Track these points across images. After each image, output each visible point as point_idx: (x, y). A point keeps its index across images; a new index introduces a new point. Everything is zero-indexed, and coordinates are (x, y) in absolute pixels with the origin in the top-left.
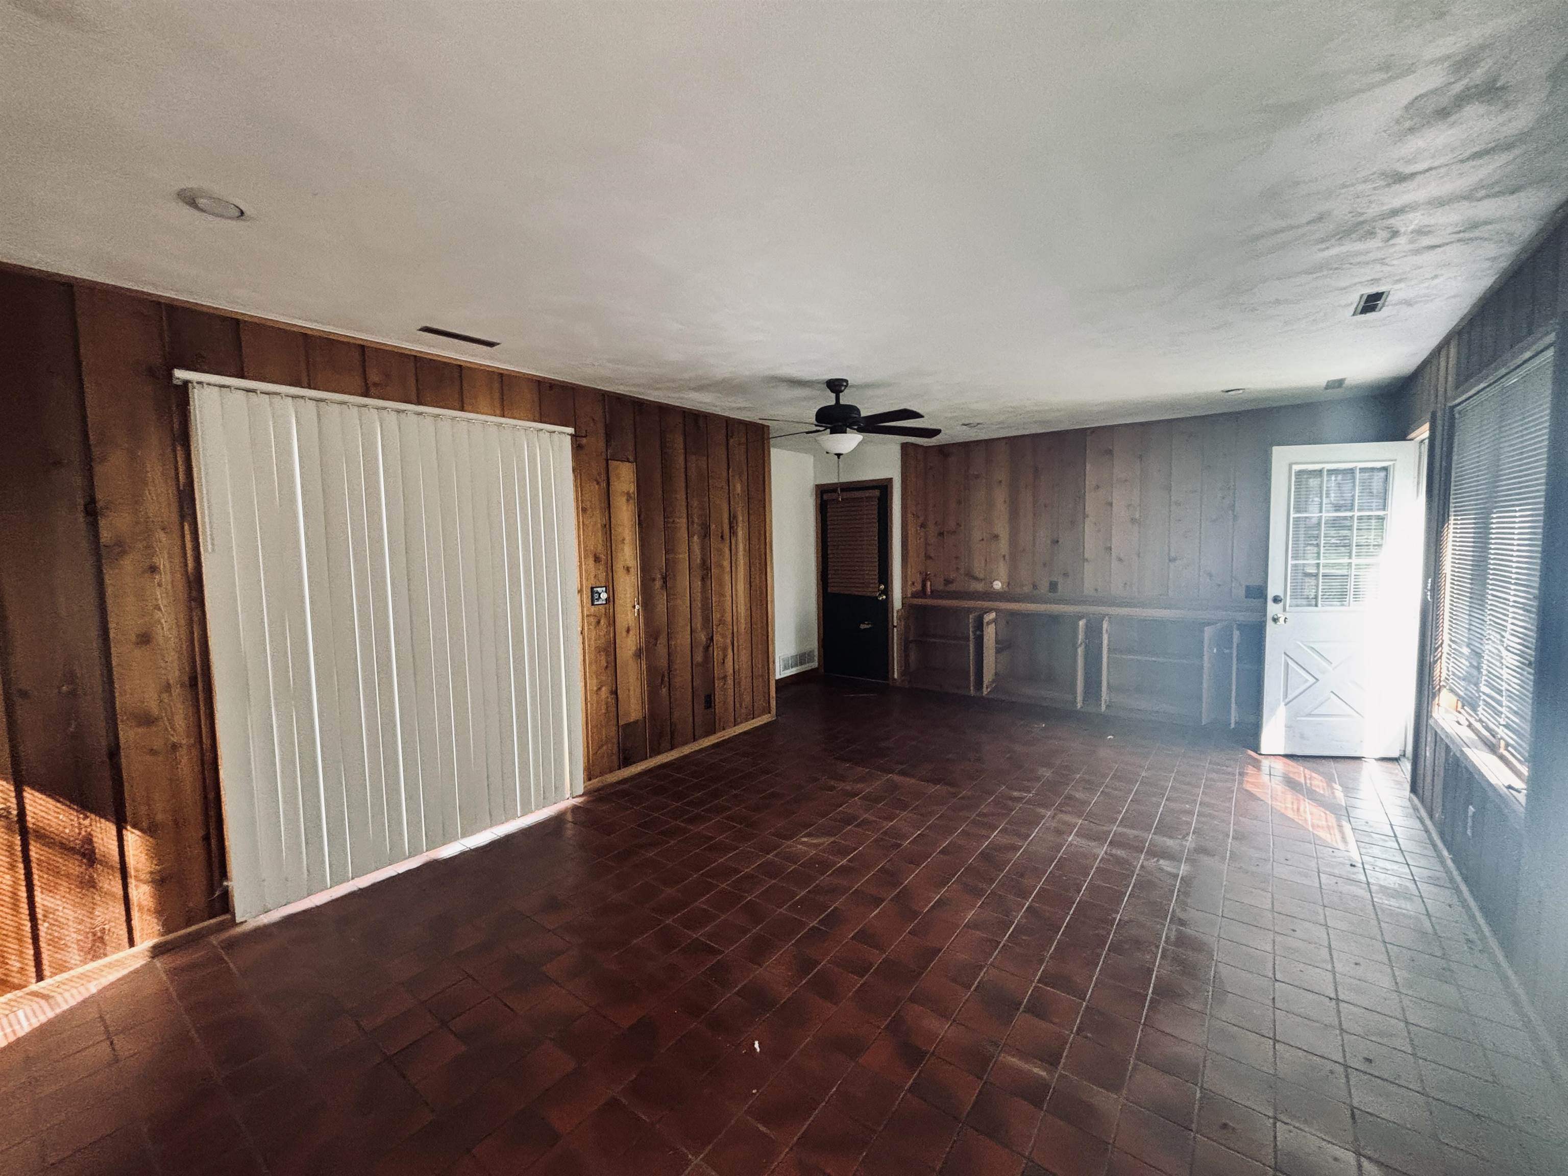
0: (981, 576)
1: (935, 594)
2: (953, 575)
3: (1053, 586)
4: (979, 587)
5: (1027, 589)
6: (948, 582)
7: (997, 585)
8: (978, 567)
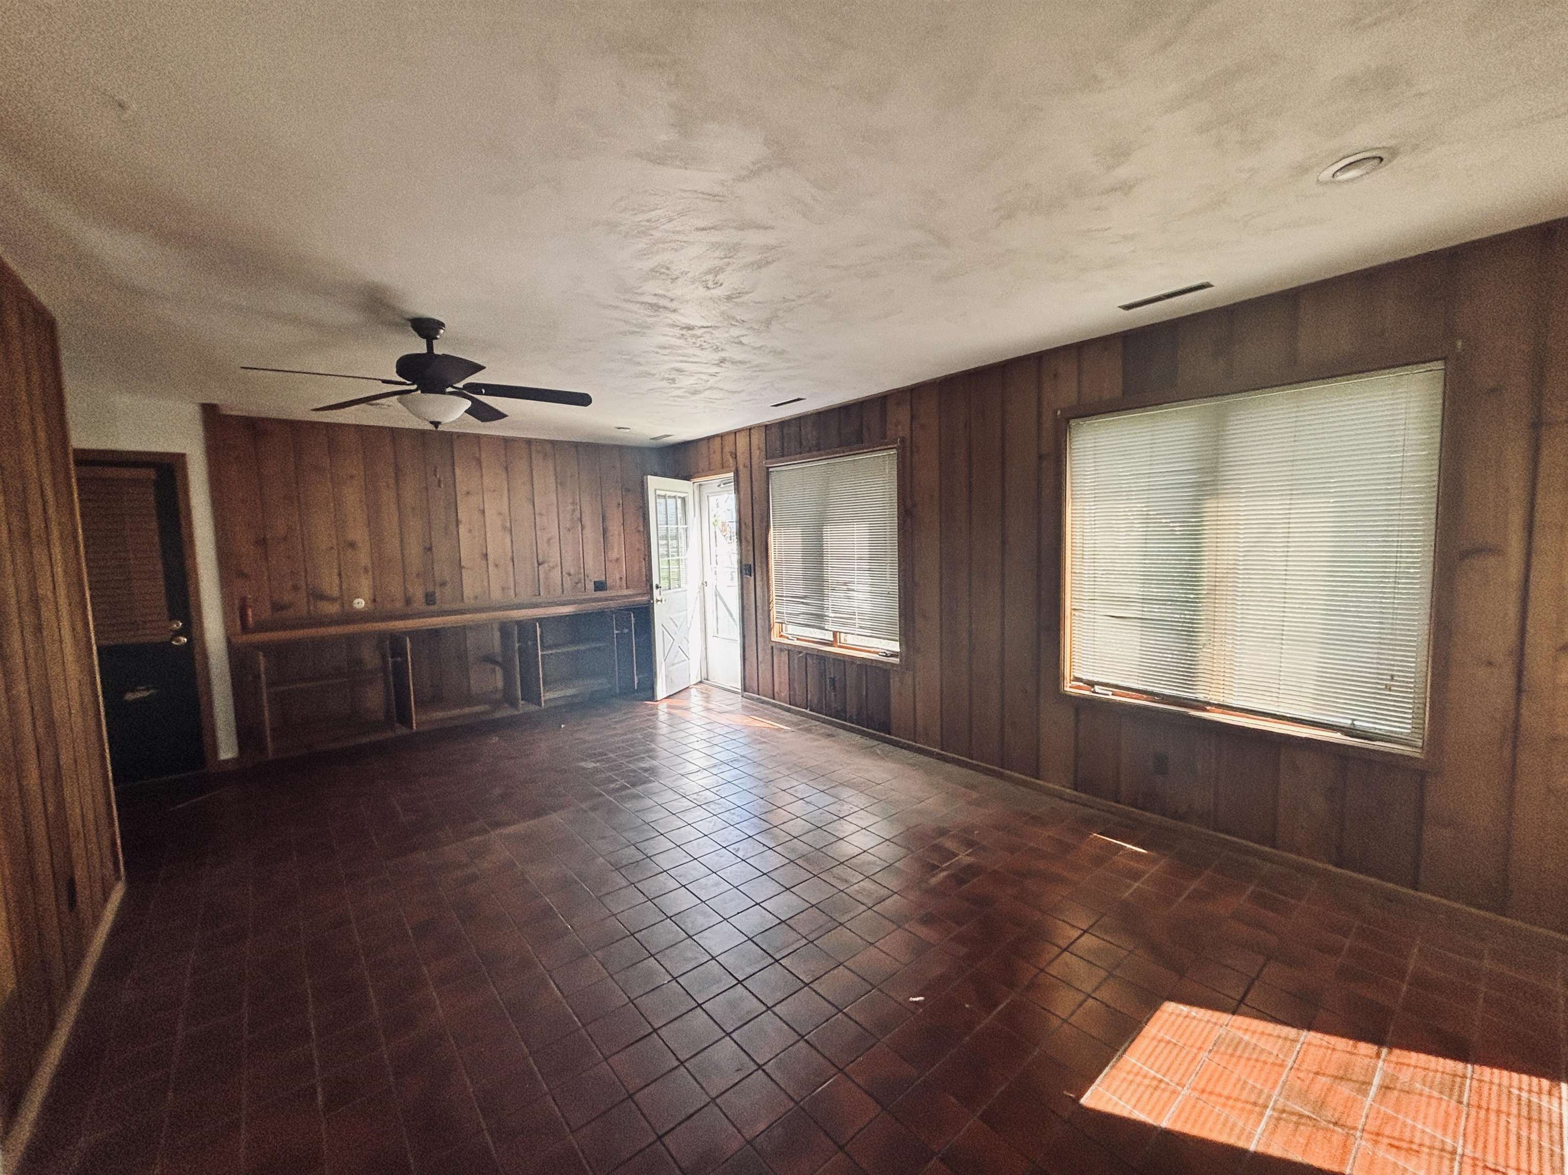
0: (335, 593)
1: (262, 627)
2: (287, 598)
3: (430, 598)
4: (332, 609)
5: (399, 605)
6: (278, 607)
7: (360, 604)
8: (330, 583)
